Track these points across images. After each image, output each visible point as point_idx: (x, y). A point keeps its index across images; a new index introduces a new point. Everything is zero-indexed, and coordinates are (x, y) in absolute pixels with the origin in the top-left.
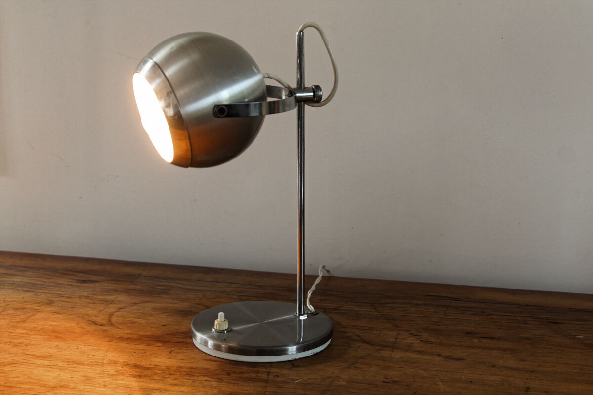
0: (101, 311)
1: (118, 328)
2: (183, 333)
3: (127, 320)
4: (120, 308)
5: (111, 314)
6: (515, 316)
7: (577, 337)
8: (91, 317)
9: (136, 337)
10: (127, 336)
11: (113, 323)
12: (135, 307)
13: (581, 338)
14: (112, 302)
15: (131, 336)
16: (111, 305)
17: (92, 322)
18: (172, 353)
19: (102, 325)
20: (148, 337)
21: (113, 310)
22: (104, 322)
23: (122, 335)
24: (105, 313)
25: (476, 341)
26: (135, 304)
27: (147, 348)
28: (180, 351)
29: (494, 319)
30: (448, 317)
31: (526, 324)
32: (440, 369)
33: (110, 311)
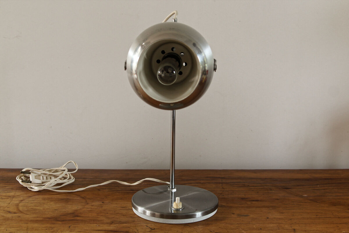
0: (9, 203)
1: (26, 214)
2: (71, 214)
3: (30, 208)
4: (22, 201)
5: (17, 205)
6: (263, 186)
7: (304, 196)
8: (5, 208)
9: (41, 219)
10: (36, 219)
11: (22, 211)
12: (31, 199)
13: (306, 196)
14: (14, 197)
15: (38, 219)
16: (14, 199)
17: (7, 211)
18: (71, 228)
19: (15, 213)
20: (50, 219)
21: (17, 202)
22: (15, 211)
23: (32, 219)
24: (13, 205)
25: (249, 203)
26: (30, 197)
27: (53, 226)
28: (75, 226)
29: (252, 189)
30: (225, 190)
31: (271, 190)
32: (239, 223)
33: (15, 203)
